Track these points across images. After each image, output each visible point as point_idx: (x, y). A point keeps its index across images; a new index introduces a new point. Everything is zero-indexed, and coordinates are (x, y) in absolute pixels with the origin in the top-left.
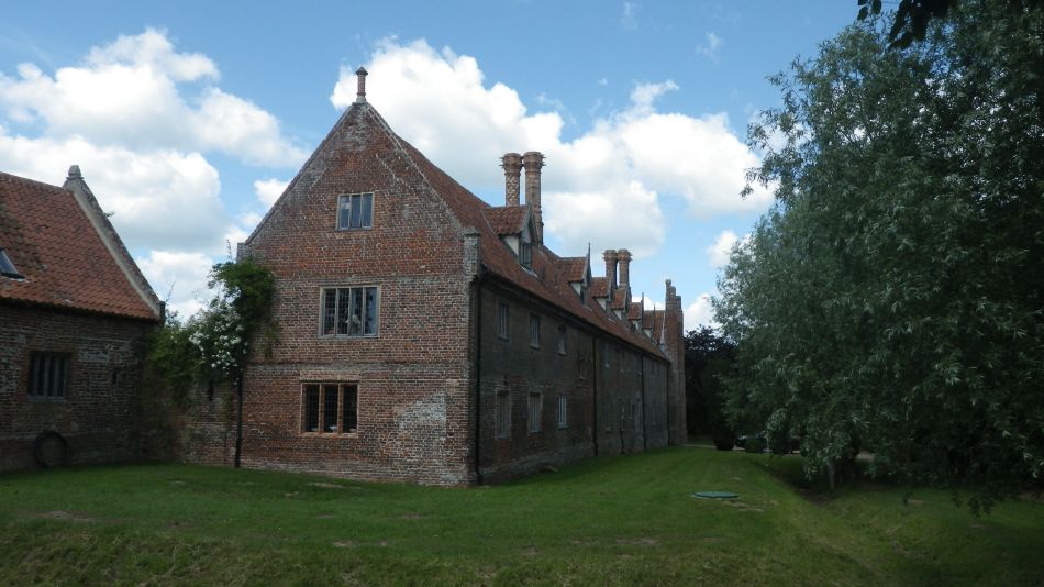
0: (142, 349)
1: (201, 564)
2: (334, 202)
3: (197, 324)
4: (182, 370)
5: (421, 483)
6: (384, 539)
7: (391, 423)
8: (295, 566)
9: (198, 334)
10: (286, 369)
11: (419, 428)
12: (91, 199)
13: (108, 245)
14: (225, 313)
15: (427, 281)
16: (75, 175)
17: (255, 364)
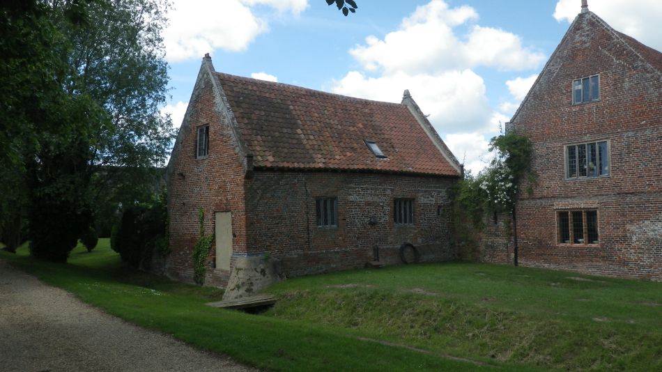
0: (452, 194)
1: (504, 325)
2: (570, 86)
3: (484, 177)
4: (477, 205)
5: (653, 280)
6: (632, 318)
7: (625, 236)
8: (567, 331)
9: (484, 183)
10: (544, 202)
11: (648, 240)
12: (416, 108)
13: (428, 134)
14: (501, 168)
15: (648, 132)
16: (407, 96)
17: (522, 199)
